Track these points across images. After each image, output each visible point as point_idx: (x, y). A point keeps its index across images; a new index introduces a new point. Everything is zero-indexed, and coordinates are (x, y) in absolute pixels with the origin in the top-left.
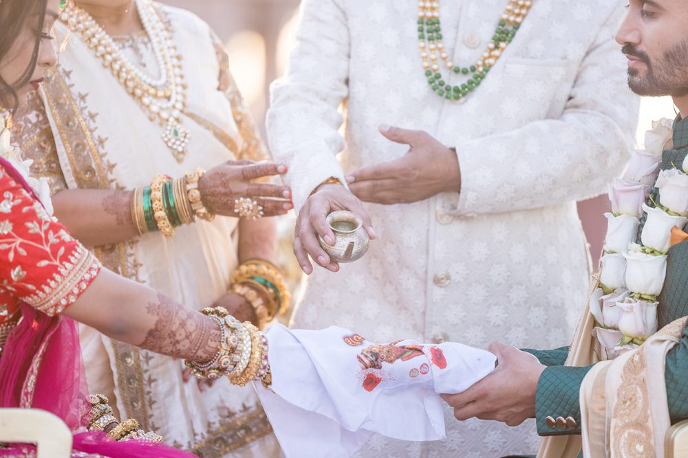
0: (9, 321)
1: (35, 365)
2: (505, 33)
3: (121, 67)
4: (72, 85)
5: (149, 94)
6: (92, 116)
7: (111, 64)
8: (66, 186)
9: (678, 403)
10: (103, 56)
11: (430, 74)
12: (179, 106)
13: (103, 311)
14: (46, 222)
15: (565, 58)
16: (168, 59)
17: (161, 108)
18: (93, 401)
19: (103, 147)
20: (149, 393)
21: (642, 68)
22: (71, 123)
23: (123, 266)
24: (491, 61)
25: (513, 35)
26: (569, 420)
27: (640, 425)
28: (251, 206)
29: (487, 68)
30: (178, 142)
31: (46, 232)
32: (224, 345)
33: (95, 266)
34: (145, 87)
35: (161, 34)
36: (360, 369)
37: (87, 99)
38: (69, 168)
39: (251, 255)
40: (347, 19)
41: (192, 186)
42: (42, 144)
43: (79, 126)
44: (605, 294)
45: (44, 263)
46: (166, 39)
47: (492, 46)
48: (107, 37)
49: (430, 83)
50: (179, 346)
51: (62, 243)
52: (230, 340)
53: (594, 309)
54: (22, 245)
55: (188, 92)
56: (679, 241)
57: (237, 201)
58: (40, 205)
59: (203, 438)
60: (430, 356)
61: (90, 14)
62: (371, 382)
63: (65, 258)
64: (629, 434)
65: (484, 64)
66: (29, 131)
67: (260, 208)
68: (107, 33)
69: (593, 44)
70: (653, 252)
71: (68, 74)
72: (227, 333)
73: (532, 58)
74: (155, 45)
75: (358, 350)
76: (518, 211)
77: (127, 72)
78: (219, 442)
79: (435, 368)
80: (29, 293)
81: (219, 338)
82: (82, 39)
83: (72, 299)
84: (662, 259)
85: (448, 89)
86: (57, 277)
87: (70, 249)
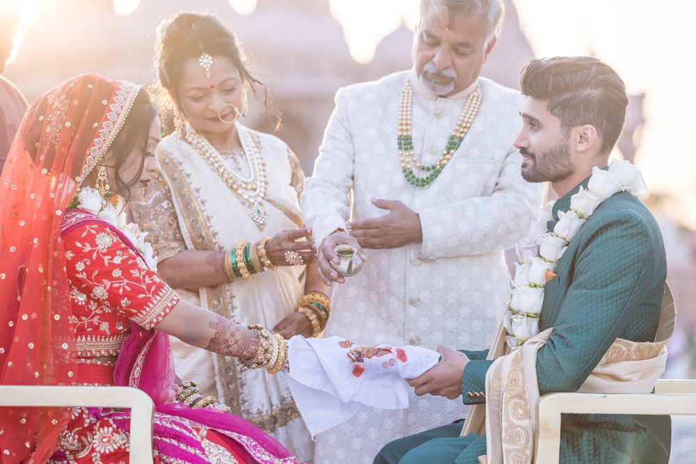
0: (124, 333)
1: (140, 360)
2: (453, 144)
3: (224, 170)
4: (191, 183)
5: (242, 188)
6: (203, 202)
7: (218, 169)
8: (186, 248)
9: (545, 382)
10: (213, 164)
11: (406, 171)
12: (262, 195)
13: (181, 327)
14: (144, 270)
15: (492, 158)
16: (256, 165)
17: (250, 196)
18: (186, 385)
19: (209, 222)
20: (241, 378)
21: (530, 163)
22: (189, 207)
23: (223, 298)
24: (445, 162)
25: (459, 145)
26: (481, 395)
27: (520, 396)
28: (295, 257)
29: (442, 166)
30: (260, 218)
31: (144, 277)
32: (260, 348)
33: (175, 298)
34: (239, 183)
35: (252, 149)
36: (349, 363)
37: (200, 191)
38: (188, 235)
39: (312, 289)
40: (352, 139)
41: (261, 247)
42: (171, 222)
43: (195, 209)
44: (514, 314)
45: (142, 296)
46: (255, 153)
47: (445, 152)
48: (216, 152)
49: (406, 176)
50: (231, 349)
51: (154, 283)
52: (264, 344)
53: (506, 324)
54: (127, 284)
55: (269, 187)
56: (551, 279)
57: (286, 254)
58: (141, 259)
59: (278, 407)
60: (396, 354)
61: (206, 138)
62: (358, 371)
63: (155, 293)
64: (514, 402)
65: (440, 164)
66: (163, 214)
67: (301, 257)
68: (216, 149)
69: (511, 149)
70: (535, 286)
71: (188, 176)
72: (262, 340)
73: (471, 159)
74: (248, 156)
75: (347, 350)
76: (464, 256)
77: (228, 174)
78: (291, 410)
79: (399, 362)
80: (133, 315)
81: (258, 344)
82: (200, 154)
83: (160, 319)
84: (540, 291)
85: (417, 180)
86: (151, 305)
87: (159, 287)
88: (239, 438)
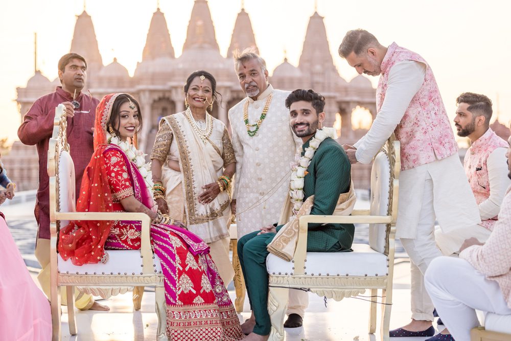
24: (260, 123)
25: (265, 117)
47: (260, 119)
56: (306, 174)
70: (300, 178)
88: (181, 235)
